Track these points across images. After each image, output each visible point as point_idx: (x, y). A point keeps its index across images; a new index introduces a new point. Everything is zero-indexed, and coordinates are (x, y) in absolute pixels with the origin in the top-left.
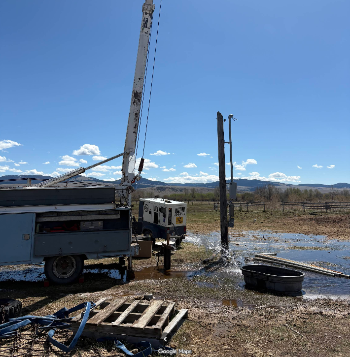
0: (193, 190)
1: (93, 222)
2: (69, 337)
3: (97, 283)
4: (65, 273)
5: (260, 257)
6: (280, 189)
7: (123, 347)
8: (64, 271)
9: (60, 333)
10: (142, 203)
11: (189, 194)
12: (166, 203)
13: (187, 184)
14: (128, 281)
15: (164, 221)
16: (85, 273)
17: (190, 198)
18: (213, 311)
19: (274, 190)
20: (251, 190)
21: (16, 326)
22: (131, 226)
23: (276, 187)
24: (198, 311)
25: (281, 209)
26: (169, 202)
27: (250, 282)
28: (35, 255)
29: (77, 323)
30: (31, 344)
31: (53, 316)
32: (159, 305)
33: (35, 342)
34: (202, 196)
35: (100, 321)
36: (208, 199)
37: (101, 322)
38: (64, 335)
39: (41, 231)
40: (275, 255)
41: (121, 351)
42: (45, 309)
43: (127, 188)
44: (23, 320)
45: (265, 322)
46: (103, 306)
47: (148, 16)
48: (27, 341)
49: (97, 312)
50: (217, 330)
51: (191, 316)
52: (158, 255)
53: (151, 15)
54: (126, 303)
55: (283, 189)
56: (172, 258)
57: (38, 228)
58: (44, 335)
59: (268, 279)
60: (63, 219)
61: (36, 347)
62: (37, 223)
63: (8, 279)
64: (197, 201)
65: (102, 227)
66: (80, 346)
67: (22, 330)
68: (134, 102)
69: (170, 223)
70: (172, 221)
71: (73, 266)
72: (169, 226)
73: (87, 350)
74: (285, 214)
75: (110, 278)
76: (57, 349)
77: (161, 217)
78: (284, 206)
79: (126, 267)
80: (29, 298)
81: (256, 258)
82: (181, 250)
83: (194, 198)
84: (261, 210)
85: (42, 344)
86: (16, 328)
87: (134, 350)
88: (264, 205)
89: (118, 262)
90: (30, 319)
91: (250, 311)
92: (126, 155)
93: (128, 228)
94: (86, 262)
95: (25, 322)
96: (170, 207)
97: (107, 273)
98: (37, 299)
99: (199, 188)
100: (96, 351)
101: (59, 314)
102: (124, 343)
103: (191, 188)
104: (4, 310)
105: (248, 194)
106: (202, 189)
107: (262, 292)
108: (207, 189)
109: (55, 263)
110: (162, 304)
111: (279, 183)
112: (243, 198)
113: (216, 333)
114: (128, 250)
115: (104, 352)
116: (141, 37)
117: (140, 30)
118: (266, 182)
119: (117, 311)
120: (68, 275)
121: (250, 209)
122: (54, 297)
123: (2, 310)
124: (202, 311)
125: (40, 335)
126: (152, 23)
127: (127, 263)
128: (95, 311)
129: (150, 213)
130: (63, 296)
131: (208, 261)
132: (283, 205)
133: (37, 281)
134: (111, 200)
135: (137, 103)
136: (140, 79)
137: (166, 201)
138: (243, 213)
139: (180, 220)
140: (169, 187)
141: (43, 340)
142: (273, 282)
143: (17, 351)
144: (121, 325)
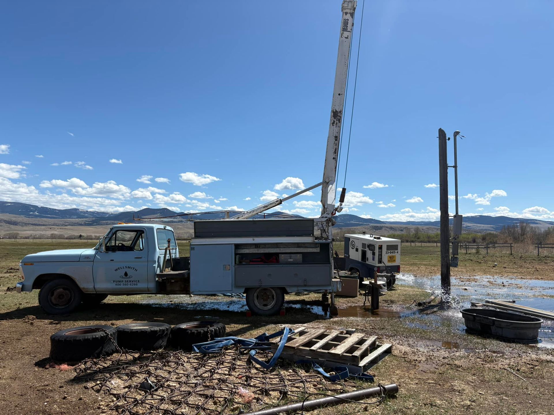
0: (417, 230)
1: (292, 255)
2: (269, 358)
3: (299, 316)
4: (265, 305)
5: (492, 303)
6: (538, 228)
7: (321, 370)
8: (265, 303)
9: (261, 354)
10: (347, 240)
11: (412, 234)
12: (375, 240)
13: (409, 223)
14: (331, 317)
15: (373, 259)
16: (286, 308)
17: (413, 239)
18: (421, 349)
19: (528, 229)
20: (496, 229)
21: (221, 345)
22: (332, 261)
23: (532, 225)
24: (405, 348)
25: (535, 252)
26: (379, 238)
27: (471, 326)
28: (237, 286)
29: (276, 345)
30: (235, 360)
31: (255, 340)
32: (360, 337)
33: (238, 359)
34: (429, 237)
35: (297, 345)
36: (436, 240)
37: (299, 346)
38: (265, 355)
39: (240, 263)
40: (514, 302)
41: (319, 373)
42: (248, 334)
43: (327, 220)
44: (226, 340)
45: (482, 364)
46: (302, 333)
47: (348, 16)
48: (231, 357)
49: (296, 338)
50: (423, 366)
51: (395, 352)
52: (365, 295)
53: (352, 15)
54: (325, 333)
55: (543, 229)
56: (381, 298)
57: (237, 260)
58: (246, 354)
59: (494, 324)
60: (262, 251)
61: (239, 363)
62: (236, 254)
63: (213, 308)
64: (421, 242)
65: (301, 260)
66: (279, 366)
67: (227, 349)
68: (333, 123)
69: (380, 261)
70: (383, 259)
71: (273, 298)
72: (380, 265)
73: (287, 369)
74: (541, 259)
75: (312, 313)
76: (258, 366)
77: (369, 254)
78: (540, 250)
79: (329, 304)
80: (233, 325)
81: (487, 304)
82: (393, 292)
83: (418, 238)
84: (506, 254)
85: (245, 361)
86: (221, 346)
87: (331, 373)
88: (511, 247)
89: (321, 299)
90: (233, 340)
91: (466, 354)
92: (325, 185)
93: (329, 263)
94: (287, 298)
95: (229, 342)
96: (381, 244)
97: (309, 309)
98: (241, 326)
99: (425, 227)
100: (294, 370)
101: (260, 338)
102: (321, 366)
103: (414, 227)
104: (210, 330)
105: (490, 234)
106: (428, 228)
107: (485, 338)
108: (435, 229)
109: (255, 295)
110: (363, 337)
111: (536, 220)
112: (484, 239)
113: (421, 369)
114: (330, 285)
115: (301, 372)
116: (341, 44)
117: (339, 35)
118: (517, 219)
119: (315, 339)
120: (269, 307)
121: (491, 251)
122: (256, 325)
123: (208, 330)
124: (409, 348)
125: (242, 353)
126: (353, 25)
127: (330, 300)
128: (293, 337)
129: (357, 250)
130: (265, 326)
131: (424, 303)
132: (539, 247)
133: (239, 311)
134: (310, 233)
135: (337, 124)
136: (339, 94)
137: (375, 238)
138: (481, 257)
139: (392, 259)
140: (386, 225)
141: (246, 358)
142: (501, 328)
143: (222, 364)
144: (319, 350)
